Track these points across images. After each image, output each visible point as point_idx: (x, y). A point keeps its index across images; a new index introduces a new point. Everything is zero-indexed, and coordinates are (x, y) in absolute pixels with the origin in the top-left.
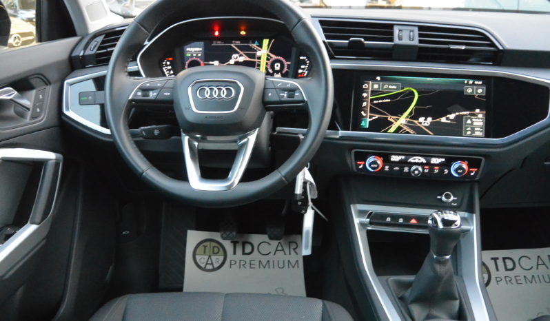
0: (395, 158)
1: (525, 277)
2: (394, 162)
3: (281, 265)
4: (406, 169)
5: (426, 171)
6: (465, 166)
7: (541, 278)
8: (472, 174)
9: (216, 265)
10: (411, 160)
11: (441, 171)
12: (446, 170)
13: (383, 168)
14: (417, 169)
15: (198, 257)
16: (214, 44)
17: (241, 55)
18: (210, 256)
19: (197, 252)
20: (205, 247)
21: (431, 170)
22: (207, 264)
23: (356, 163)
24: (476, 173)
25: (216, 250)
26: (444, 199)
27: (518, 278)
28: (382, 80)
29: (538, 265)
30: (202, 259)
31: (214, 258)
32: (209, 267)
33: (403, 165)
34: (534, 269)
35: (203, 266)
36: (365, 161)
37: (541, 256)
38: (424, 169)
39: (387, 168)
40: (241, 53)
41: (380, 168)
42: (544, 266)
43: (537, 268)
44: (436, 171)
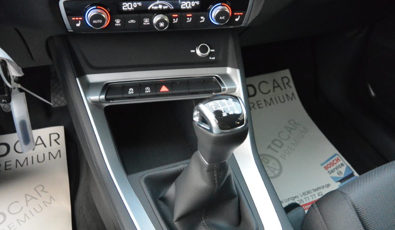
0: (127, 6)
1: (265, 100)
2: (128, 12)
4: (146, 21)
5: (175, 21)
6: (228, 10)
7: (277, 98)
8: (237, 20)
10: (152, 6)
11: (196, 19)
12: (202, 18)
13: (112, 22)
14: (162, 20)
21: (182, 19)
23: (70, 20)
24: (242, 17)
26: (198, 52)
27: (259, 103)
29: (274, 87)
33: (141, 15)
34: (271, 93)
36: (83, 15)
37: (276, 80)
38: (171, 19)
39: (118, 22)
41: (106, 24)
42: (279, 88)
43: (274, 91)
44: (189, 20)
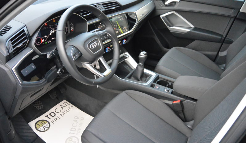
3: (68, 110)
9: (48, 127)
15: (39, 129)
16: (43, 29)
17: (53, 30)
18: (43, 126)
19: (37, 128)
20: (38, 124)
22: (44, 129)
25: (43, 123)
28: (102, 24)
30: (41, 128)
31: (45, 125)
32: (46, 129)
35: (44, 130)
40: (53, 29)
